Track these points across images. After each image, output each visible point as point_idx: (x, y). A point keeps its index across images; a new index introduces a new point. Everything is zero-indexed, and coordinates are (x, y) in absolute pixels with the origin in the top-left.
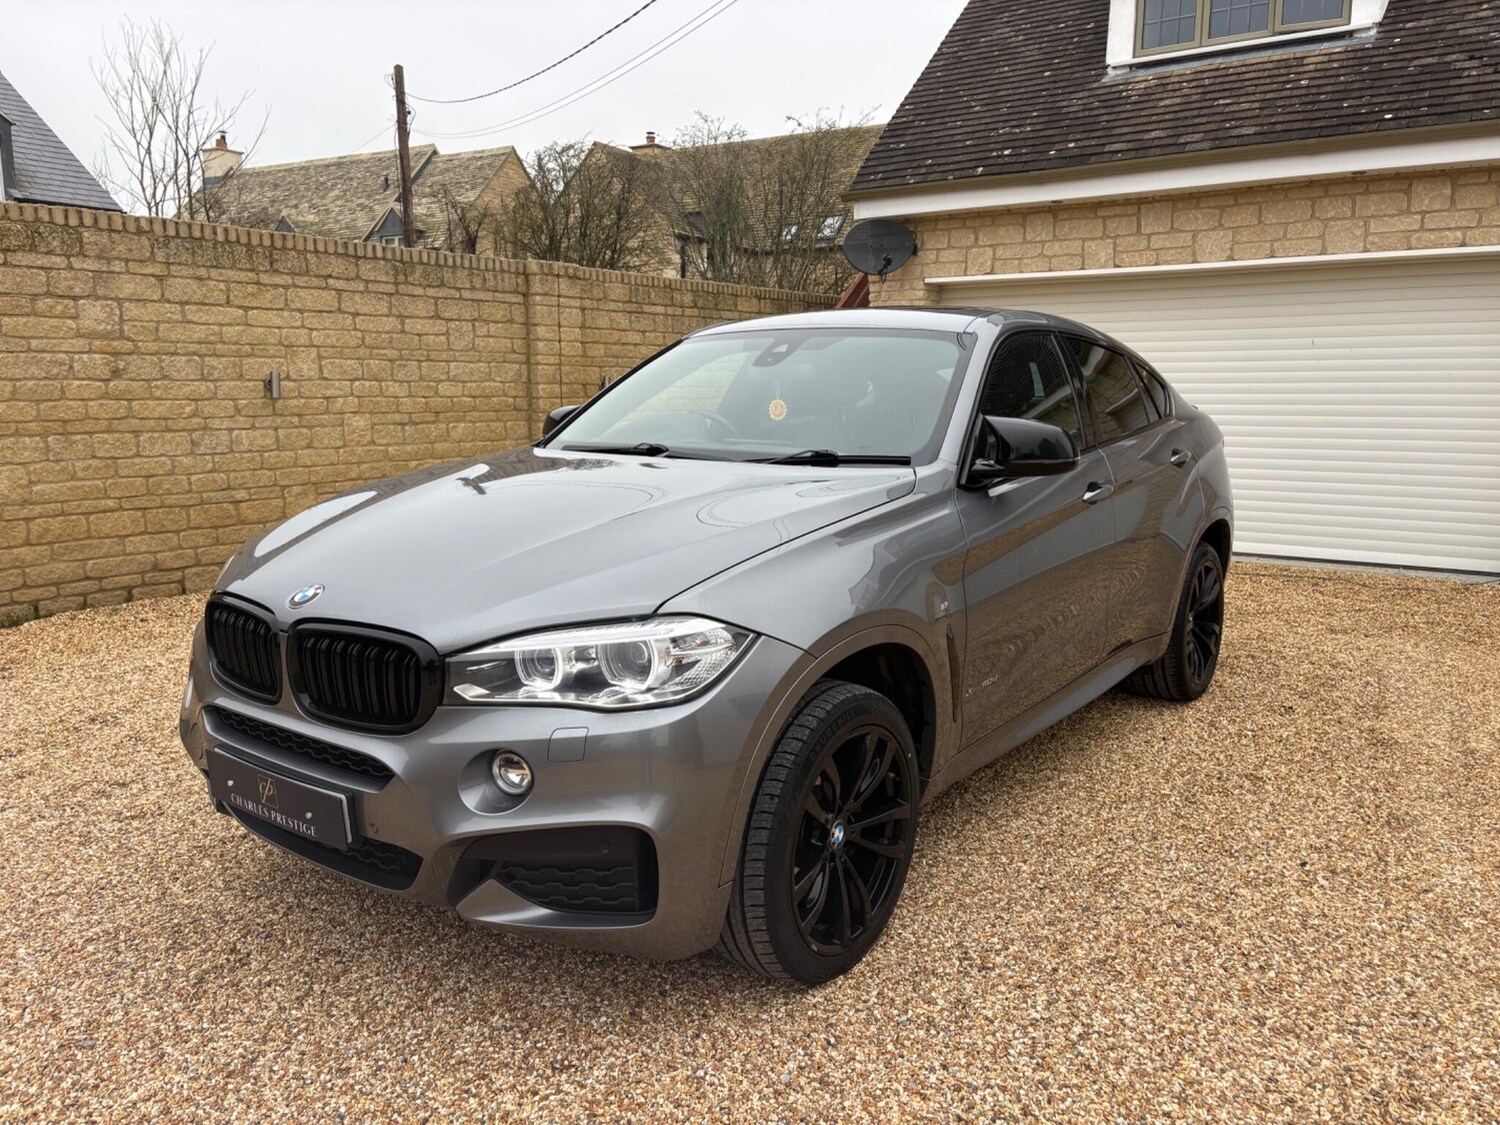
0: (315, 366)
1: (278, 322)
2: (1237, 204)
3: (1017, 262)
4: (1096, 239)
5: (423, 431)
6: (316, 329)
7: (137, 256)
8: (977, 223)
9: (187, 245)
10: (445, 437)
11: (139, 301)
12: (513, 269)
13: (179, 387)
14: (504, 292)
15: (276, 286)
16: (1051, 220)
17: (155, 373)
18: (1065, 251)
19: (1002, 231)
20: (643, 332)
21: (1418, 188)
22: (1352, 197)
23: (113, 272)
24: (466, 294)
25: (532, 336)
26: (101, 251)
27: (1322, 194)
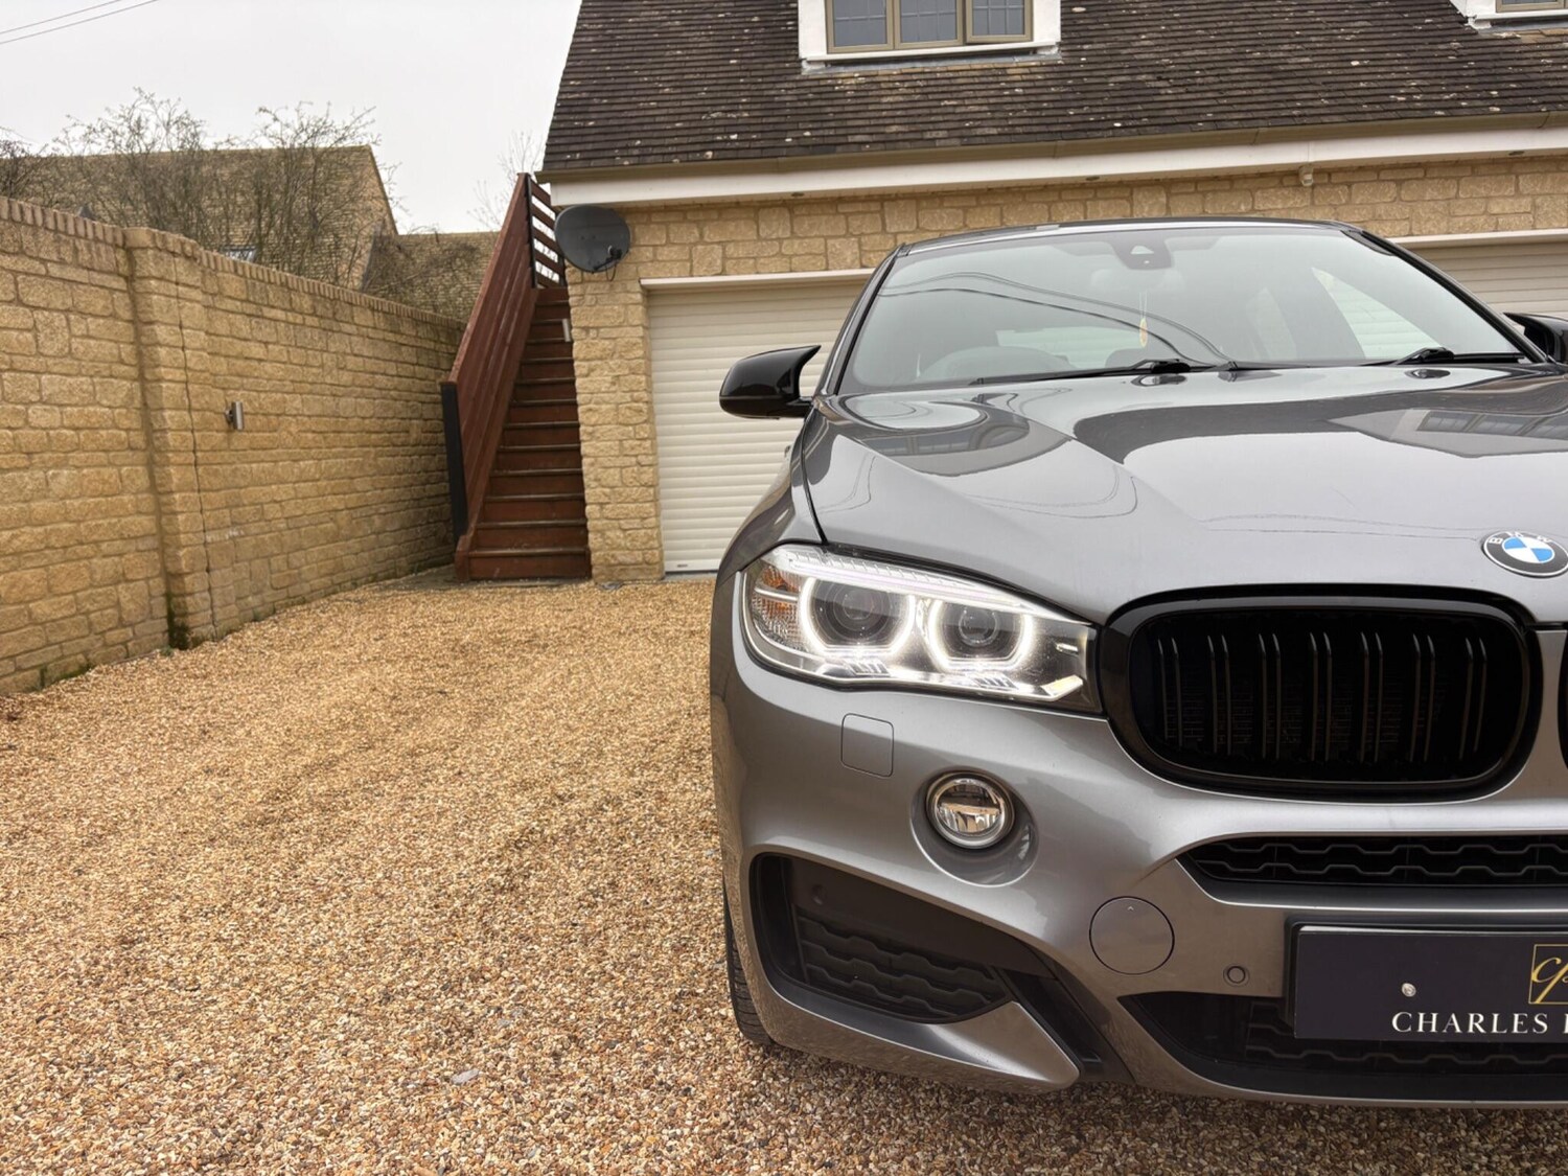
2: (978, 205)
3: (751, 262)
4: (840, 237)
5: (14, 482)
8: (701, 216)
10: (43, 491)
12: (109, 239)
14: (101, 272)
16: (787, 215)
18: (807, 250)
19: (731, 226)
20: (266, 343)
21: (1139, 196)
22: (1084, 202)
24: (55, 270)
25: (144, 339)
27: (1056, 198)
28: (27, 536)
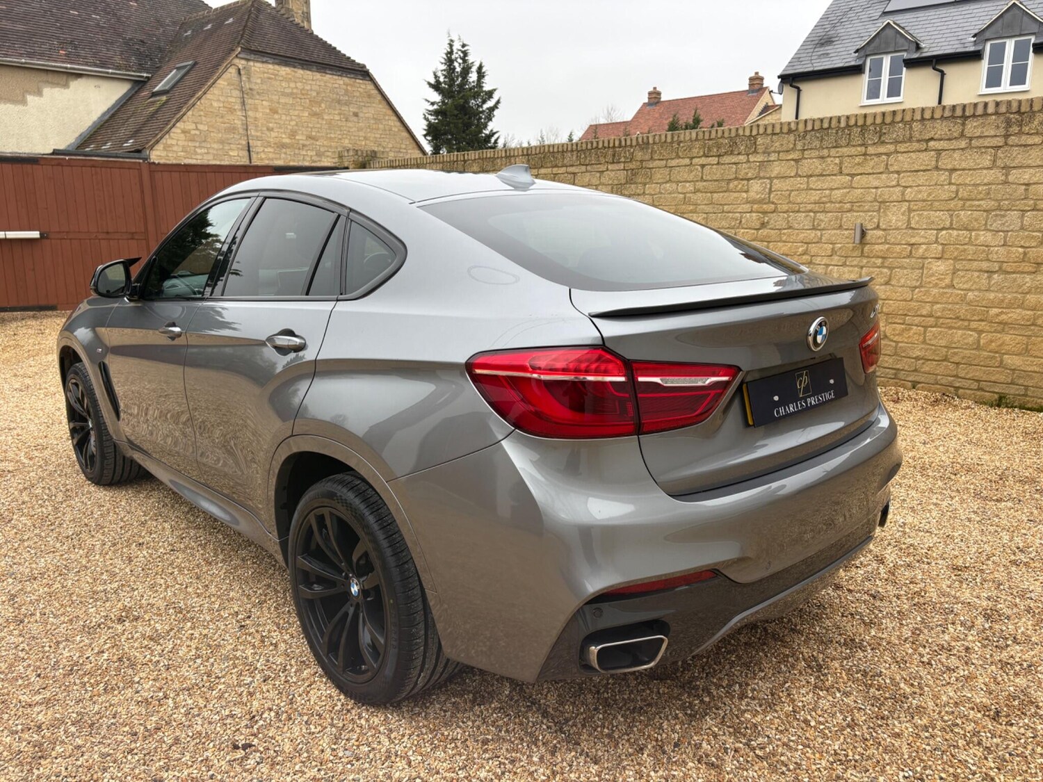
0: (905, 218)
1: (876, 183)
5: (1015, 280)
6: (910, 187)
7: (785, 148)
9: (817, 135)
11: (782, 177)
13: (798, 234)
15: (878, 155)
17: (785, 225)
23: (770, 161)
26: (766, 148)
28: (1015, 315)
